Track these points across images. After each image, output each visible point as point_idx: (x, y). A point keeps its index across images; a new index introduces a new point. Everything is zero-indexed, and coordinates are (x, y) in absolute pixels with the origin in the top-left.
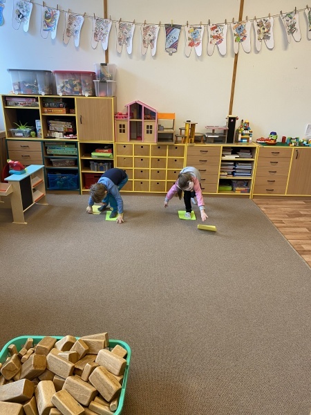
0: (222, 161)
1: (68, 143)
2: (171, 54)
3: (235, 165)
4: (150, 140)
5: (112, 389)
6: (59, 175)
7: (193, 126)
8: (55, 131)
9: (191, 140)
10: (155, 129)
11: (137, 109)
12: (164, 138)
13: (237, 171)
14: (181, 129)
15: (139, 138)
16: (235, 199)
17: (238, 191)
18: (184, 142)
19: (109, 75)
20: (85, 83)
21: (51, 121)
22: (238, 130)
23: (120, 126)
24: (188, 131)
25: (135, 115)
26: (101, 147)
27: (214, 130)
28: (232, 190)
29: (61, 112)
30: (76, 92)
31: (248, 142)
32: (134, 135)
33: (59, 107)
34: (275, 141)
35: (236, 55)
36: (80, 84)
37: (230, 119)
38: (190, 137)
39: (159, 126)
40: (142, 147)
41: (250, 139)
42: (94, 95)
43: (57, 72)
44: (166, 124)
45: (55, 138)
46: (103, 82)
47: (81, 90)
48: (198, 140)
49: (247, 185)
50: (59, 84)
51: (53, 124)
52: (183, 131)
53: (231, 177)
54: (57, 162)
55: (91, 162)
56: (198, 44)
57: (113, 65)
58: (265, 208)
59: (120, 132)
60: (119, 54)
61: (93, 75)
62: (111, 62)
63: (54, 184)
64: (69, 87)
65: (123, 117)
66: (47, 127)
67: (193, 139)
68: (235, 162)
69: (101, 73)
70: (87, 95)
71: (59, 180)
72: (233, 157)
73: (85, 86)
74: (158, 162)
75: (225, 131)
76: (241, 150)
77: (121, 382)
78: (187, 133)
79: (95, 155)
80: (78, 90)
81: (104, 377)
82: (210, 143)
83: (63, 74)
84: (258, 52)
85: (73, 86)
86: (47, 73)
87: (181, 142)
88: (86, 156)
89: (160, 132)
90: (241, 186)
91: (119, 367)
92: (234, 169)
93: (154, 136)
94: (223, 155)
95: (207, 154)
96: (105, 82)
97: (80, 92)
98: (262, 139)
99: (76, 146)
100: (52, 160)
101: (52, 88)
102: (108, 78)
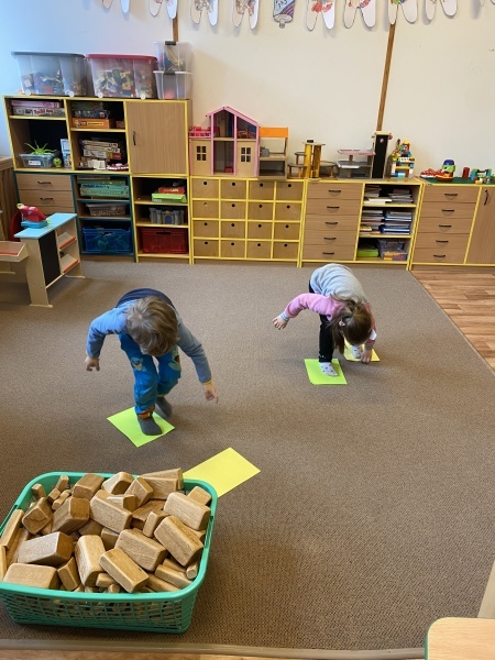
0: (364, 208)
1: (114, 178)
2: (282, 26)
3: (384, 215)
4: (246, 173)
5: (189, 548)
6: (100, 229)
7: (318, 149)
8: (92, 158)
9: (314, 173)
10: (255, 154)
11: (225, 120)
12: (270, 168)
13: (387, 224)
14: (298, 155)
15: (229, 169)
16: (383, 271)
17: (389, 257)
18: (303, 177)
19: (179, 62)
20: (140, 75)
21: (85, 142)
22: (391, 157)
23: (198, 148)
24: (310, 158)
25: (222, 131)
26: (167, 184)
27: (351, 157)
28: (379, 256)
29: (102, 126)
30: (125, 92)
31: (407, 175)
32: (221, 164)
33: (98, 117)
34: (452, 174)
35: (393, 27)
36: (132, 77)
37: (379, 137)
38: (312, 168)
39: (262, 149)
40: (234, 184)
41: (411, 171)
42: (155, 97)
43: (93, 57)
44: (274, 145)
45: (93, 169)
46: (169, 74)
47: (133, 88)
48: (325, 172)
49: (403, 248)
50: (97, 78)
51: (91, 147)
52: (301, 158)
53: (377, 235)
54: (97, 210)
55: (152, 210)
56: (329, 7)
57: (186, 45)
58: (431, 285)
59: (199, 158)
60: (196, 26)
61: (152, 62)
62: (182, 39)
63: (94, 244)
64: (114, 82)
65: (202, 135)
66: (79, 150)
67: (317, 171)
68: (385, 210)
69: (166, 59)
70: (143, 96)
71: (101, 239)
72: (381, 202)
73: (140, 82)
74: (260, 210)
75: (369, 157)
76: (395, 190)
77: (202, 539)
78: (308, 161)
79: (158, 197)
80: (129, 88)
81: (177, 531)
82: (345, 177)
83: (103, 59)
84: (430, 21)
85: (121, 81)
86: (77, 59)
87: (297, 176)
88: (142, 199)
89: (263, 159)
90: (393, 249)
91: (199, 518)
92: (383, 221)
93: (254, 165)
94: (366, 199)
95: (341, 195)
96: (174, 74)
97: (133, 91)
98: (430, 172)
99: (127, 183)
100: (90, 206)
101: (86, 85)
102: (177, 67)
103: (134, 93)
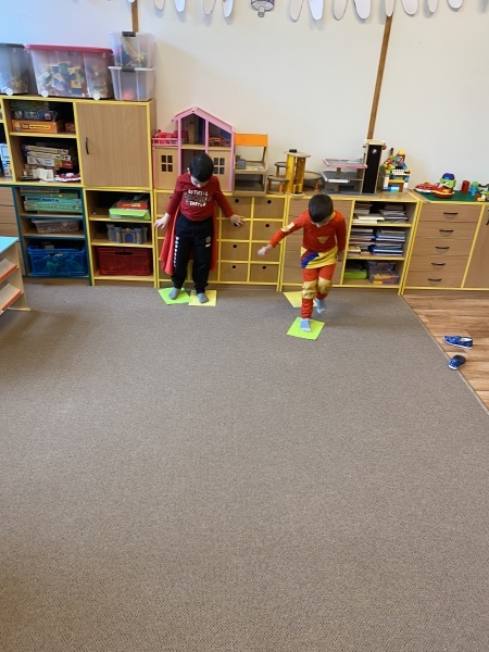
0: (353, 227)
1: (64, 191)
2: (261, 15)
3: (374, 234)
6: (50, 248)
7: (301, 162)
8: (38, 166)
9: (297, 188)
10: (229, 165)
11: (194, 125)
13: (378, 245)
14: (278, 166)
16: (372, 296)
17: (379, 281)
18: (284, 191)
19: (139, 56)
20: (92, 72)
21: (29, 147)
22: (384, 169)
23: (164, 158)
24: (292, 169)
25: (192, 136)
26: (127, 198)
27: (339, 168)
29: (49, 130)
30: (75, 90)
31: (401, 190)
33: (43, 119)
34: (452, 190)
35: (389, 19)
36: (82, 74)
37: (371, 147)
38: (295, 182)
39: (238, 158)
41: (406, 185)
42: (111, 97)
43: (33, 47)
44: (250, 153)
45: (38, 180)
46: (128, 71)
47: (84, 86)
48: (308, 186)
49: (395, 271)
50: (40, 73)
51: (35, 155)
52: (282, 169)
53: (366, 256)
54: (45, 226)
55: (109, 226)
57: (148, 36)
59: (164, 169)
60: (159, 12)
61: (106, 56)
62: (143, 29)
63: (42, 265)
64: (61, 79)
65: (167, 142)
66: (21, 156)
67: (301, 185)
68: (376, 229)
69: (123, 53)
70: (97, 96)
71: (50, 260)
72: (372, 220)
73: (93, 79)
75: (360, 170)
76: (387, 208)
78: (290, 173)
79: (116, 213)
80: (80, 87)
83: (47, 51)
84: (432, 14)
85: (69, 78)
86: (14, 50)
87: (277, 190)
88: (98, 215)
89: (239, 171)
90: (383, 271)
92: (373, 240)
93: (228, 178)
94: (355, 216)
96: (132, 71)
97: (84, 89)
98: (426, 186)
99: (80, 196)
100: (36, 222)
101: (27, 81)
102: (137, 62)
103: (86, 92)
